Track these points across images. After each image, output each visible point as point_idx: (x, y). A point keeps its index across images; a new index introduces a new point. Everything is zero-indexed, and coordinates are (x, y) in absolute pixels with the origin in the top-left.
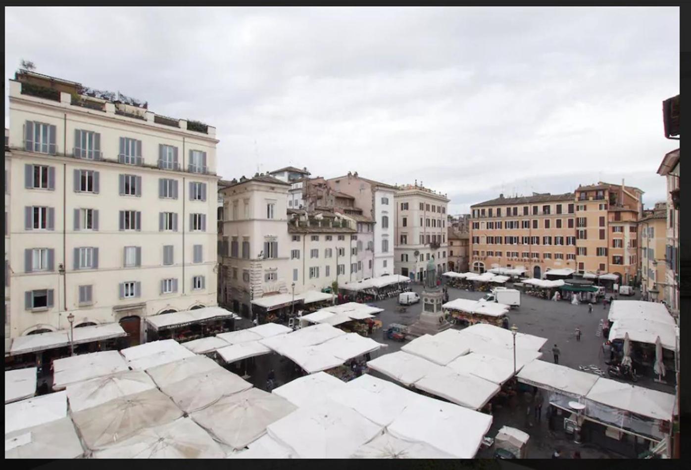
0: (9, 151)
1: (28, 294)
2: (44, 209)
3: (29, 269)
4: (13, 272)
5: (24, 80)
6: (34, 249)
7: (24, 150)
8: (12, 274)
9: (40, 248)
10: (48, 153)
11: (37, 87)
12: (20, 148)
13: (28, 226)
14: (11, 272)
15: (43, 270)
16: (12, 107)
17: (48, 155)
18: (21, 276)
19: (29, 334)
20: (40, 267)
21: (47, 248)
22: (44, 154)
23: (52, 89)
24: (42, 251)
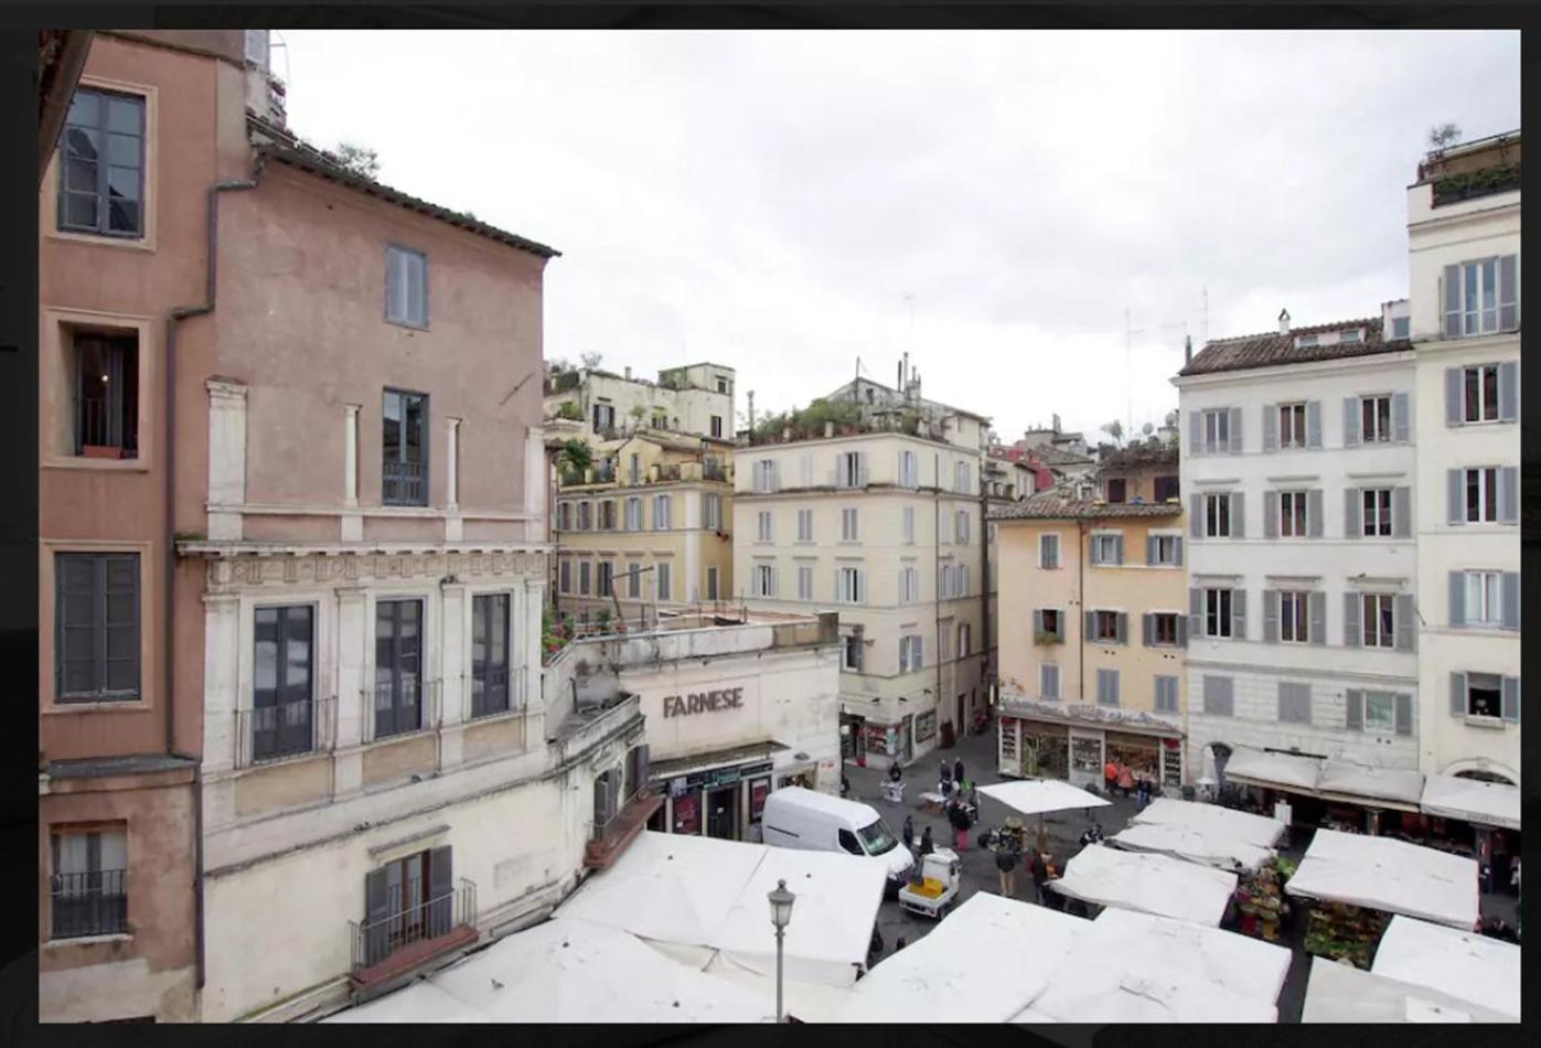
0: (1412, 348)
1: (1456, 678)
2: (1491, 474)
3: (1457, 617)
4: (1424, 623)
5: (1439, 174)
6: (1468, 570)
7: (1441, 337)
8: (1421, 627)
9: (1483, 571)
10: (1497, 331)
11: (1466, 177)
12: (1431, 335)
13: (1454, 516)
14: (1420, 623)
15: (1490, 624)
16: (1414, 248)
17: (1500, 333)
18: (1439, 633)
19: (1459, 775)
20: (1484, 618)
21: (1500, 571)
22: (1487, 336)
23: (1505, 165)
24: (1487, 577)
